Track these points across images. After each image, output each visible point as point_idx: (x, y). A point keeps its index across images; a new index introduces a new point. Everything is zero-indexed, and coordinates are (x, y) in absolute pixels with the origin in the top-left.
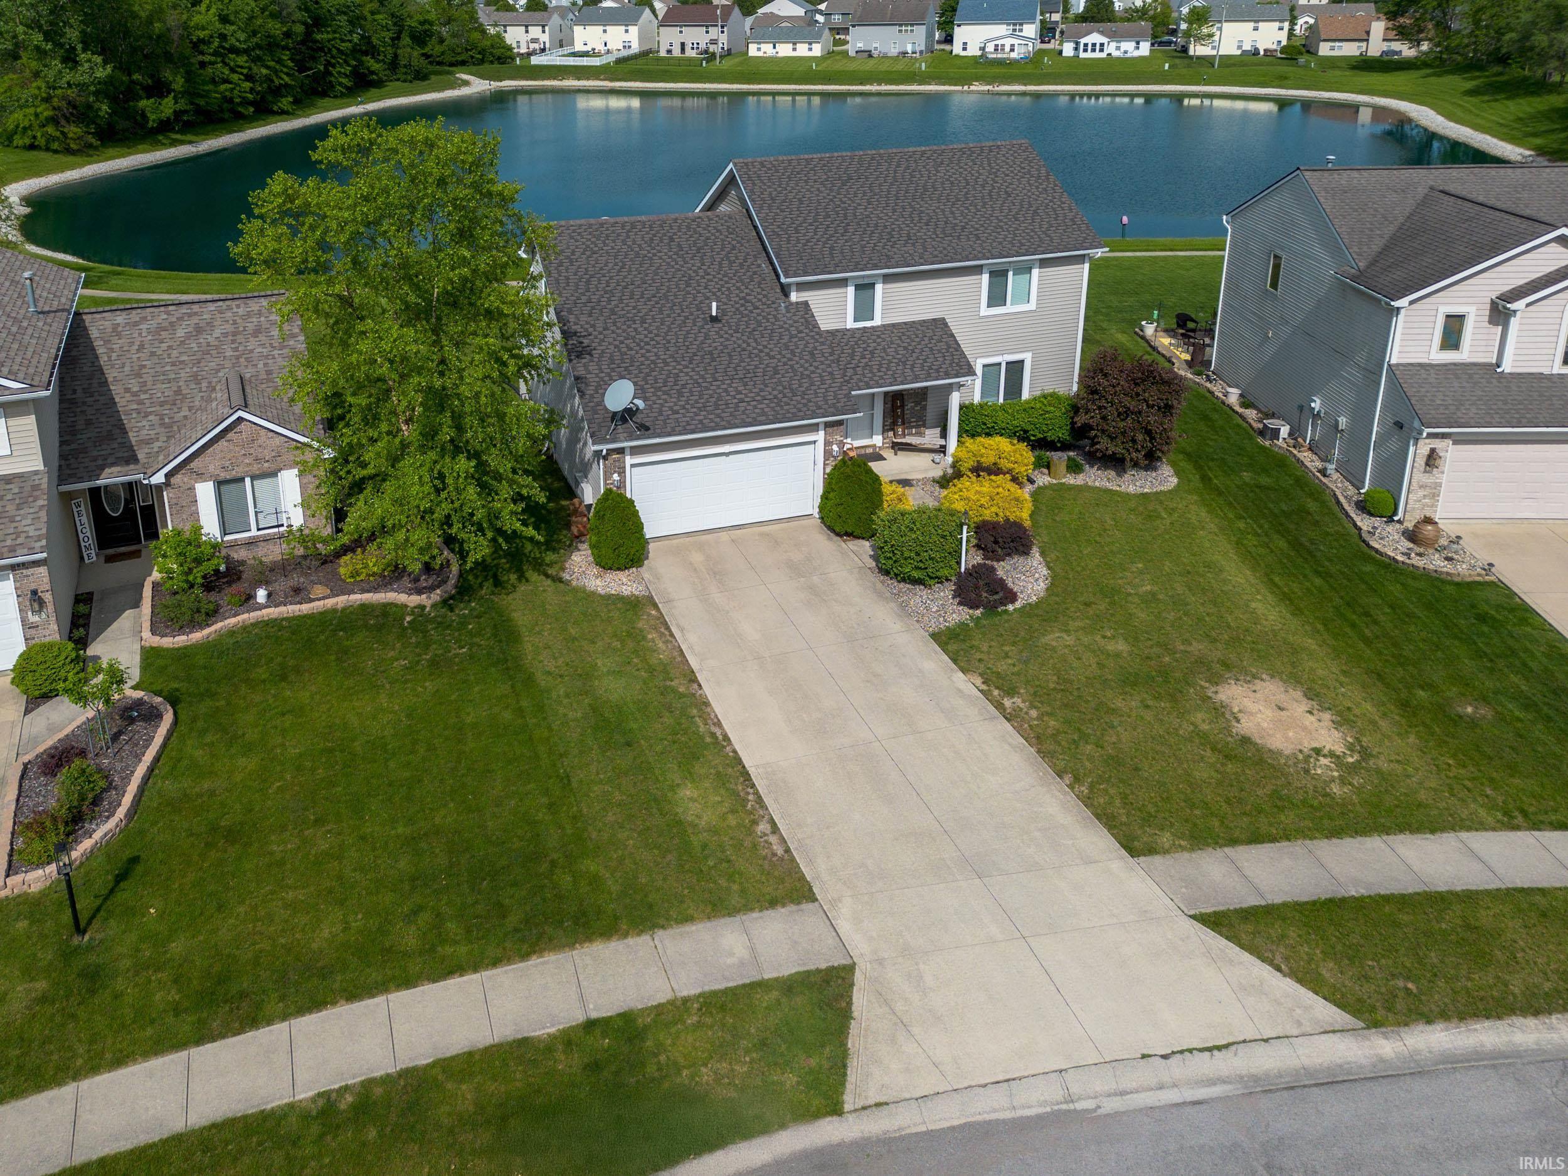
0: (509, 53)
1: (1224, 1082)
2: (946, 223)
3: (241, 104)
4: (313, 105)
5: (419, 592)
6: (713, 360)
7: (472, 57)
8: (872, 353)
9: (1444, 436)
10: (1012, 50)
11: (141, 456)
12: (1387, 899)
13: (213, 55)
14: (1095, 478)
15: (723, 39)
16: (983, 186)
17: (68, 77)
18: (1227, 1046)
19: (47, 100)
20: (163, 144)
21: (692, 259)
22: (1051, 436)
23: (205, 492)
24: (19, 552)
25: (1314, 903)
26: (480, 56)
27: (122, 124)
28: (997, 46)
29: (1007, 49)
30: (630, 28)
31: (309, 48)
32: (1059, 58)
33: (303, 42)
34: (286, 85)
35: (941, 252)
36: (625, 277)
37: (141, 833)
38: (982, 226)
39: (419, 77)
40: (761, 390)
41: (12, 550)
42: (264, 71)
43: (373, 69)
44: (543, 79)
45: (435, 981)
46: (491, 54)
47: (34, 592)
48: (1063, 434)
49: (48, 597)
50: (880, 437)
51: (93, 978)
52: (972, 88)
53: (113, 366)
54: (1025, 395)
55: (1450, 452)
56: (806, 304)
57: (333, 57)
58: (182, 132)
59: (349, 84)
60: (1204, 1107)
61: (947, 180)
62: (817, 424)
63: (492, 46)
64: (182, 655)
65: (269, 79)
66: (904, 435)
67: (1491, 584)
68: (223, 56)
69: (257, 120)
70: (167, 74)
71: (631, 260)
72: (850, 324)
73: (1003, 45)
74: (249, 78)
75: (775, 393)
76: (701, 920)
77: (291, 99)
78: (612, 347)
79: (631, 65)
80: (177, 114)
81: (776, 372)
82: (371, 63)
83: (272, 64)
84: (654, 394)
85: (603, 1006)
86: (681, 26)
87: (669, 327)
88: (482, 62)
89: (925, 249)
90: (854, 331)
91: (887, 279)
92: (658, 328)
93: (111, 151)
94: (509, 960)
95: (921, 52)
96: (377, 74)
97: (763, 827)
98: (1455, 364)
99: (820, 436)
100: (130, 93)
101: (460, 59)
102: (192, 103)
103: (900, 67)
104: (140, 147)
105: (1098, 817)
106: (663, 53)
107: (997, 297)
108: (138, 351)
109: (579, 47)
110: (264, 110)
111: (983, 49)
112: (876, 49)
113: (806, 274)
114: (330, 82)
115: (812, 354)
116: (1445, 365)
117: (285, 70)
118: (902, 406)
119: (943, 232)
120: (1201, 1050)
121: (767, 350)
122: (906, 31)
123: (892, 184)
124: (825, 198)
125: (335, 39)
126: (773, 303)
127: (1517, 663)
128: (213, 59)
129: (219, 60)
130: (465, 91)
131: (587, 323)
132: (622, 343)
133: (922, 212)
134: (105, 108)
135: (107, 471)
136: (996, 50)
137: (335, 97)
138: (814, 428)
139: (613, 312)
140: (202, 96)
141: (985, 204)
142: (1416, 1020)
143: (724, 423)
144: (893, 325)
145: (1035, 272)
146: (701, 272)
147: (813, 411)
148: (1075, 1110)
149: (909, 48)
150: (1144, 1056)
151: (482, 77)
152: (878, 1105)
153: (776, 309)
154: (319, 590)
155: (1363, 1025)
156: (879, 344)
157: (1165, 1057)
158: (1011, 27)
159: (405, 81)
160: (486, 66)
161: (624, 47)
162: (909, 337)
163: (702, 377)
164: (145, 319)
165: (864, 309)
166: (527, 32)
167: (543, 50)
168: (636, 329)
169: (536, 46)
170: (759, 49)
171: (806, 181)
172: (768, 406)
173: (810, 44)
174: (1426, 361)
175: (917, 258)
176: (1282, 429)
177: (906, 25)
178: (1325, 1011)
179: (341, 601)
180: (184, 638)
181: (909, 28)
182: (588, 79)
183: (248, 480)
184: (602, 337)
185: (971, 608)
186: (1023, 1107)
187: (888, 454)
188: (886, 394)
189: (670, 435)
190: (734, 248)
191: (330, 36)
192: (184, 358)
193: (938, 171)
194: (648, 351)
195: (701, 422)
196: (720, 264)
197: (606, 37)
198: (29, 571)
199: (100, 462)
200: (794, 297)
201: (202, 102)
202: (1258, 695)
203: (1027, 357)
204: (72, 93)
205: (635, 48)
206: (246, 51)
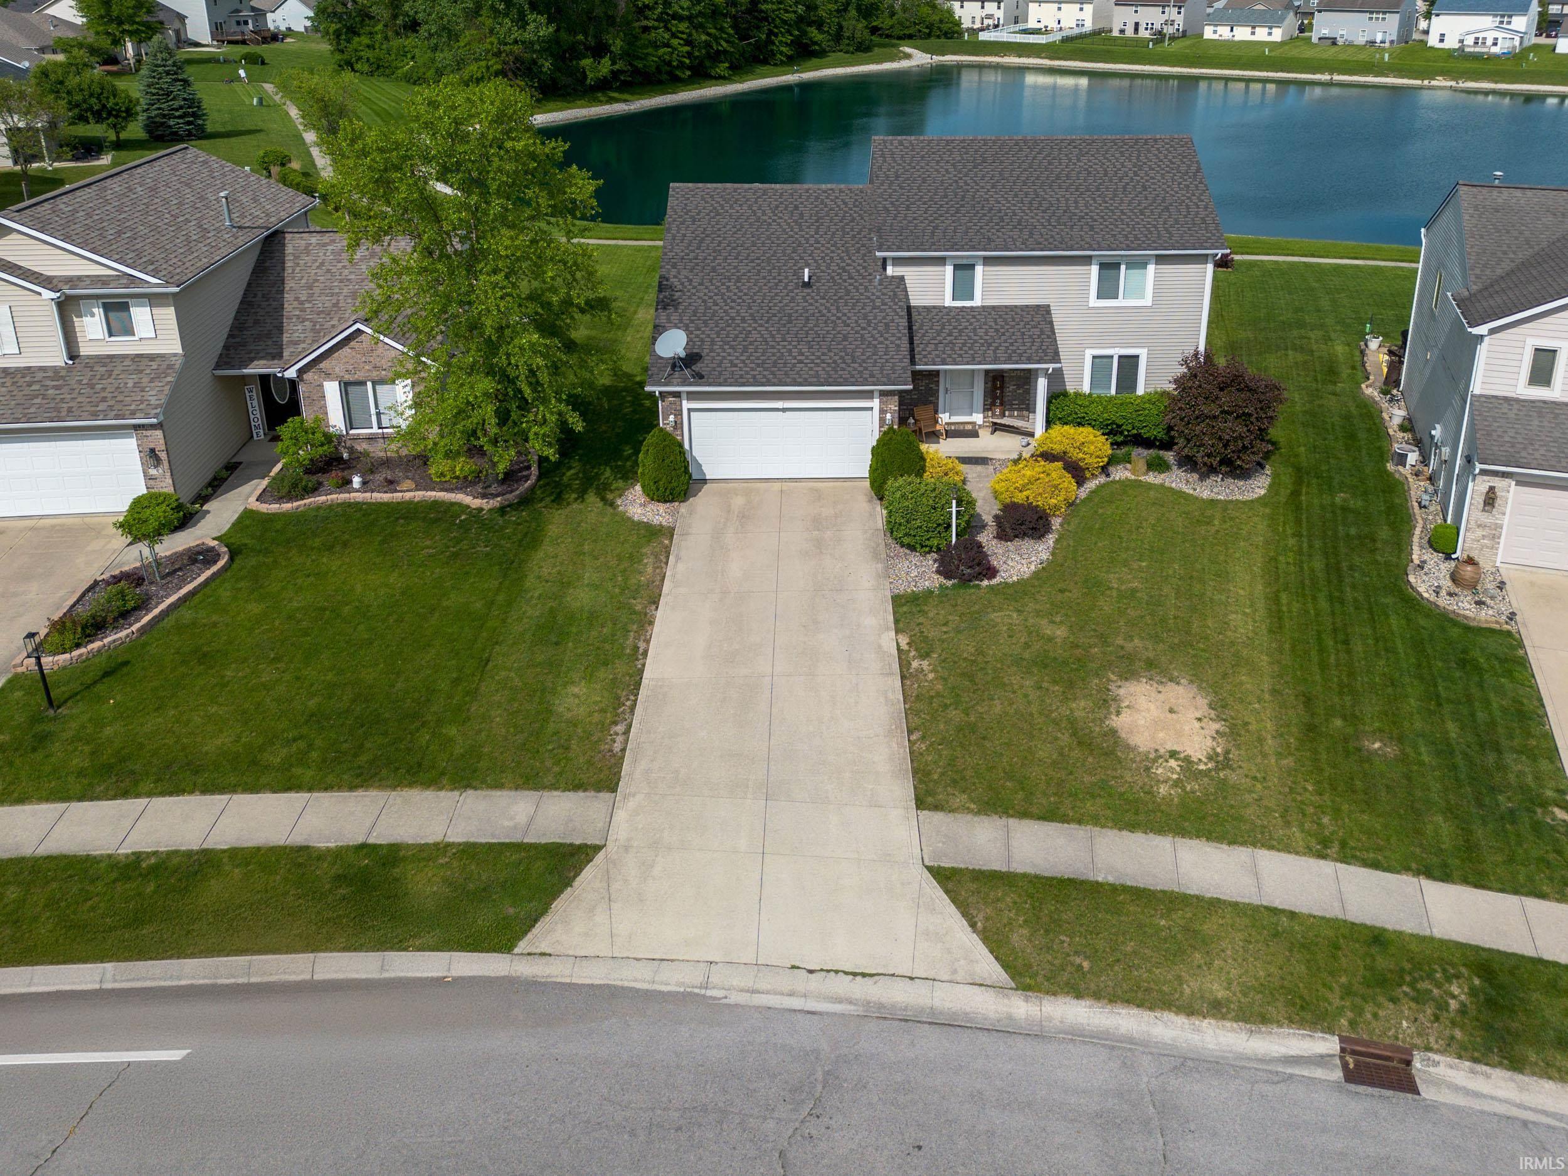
0: (956, 28)
1: (851, 1003)
2: (1065, 211)
3: (677, 67)
4: (752, 72)
5: (484, 496)
6: (790, 322)
7: (920, 31)
8: (961, 331)
9: (1504, 475)
10: (1495, 44)
11: (286, 354)
12: (1126, 889)
13: (656, 20)
14: (1177, 480)
15: (1180, 20)
16: (1121, 179)
17: (516, 34)
18: (872, 975)
19: (498, 54)
20: (601, 101)
21: (809, 227)
22: (1146, 433)
23: (332, 390)
24: (138, 415)
25: (1052, 878)
26: (927, 31)
27: (564, 80)
28: (1477, 39)
29: (1489, 42)
30: (1085, 6)
31: (756, 18)
32: (1552, 55)
33: (749, 11)
34: (725, 52)
35: (1046, 240)
36: (738, 239)
37: (144, 645)
38: (1102, 217)
39: (862, 49)
40: (824, 354)
41: (133, 414)
42: (704, 37)
43: (816, 39)
44: (985, 55)
45: (275, 792)
46: (939, 28)
47: (152, 451)
48: (1158, 433)
49: (163, 456)
50: (981, 416)
51: (43, 739)
52: (1434, 83)
53: (293, 278)
54: (1140, 391)
55: (1511, 493)
56: (902, 278)
57: (776, 27)
58: (620, 90)
59: (790, 53)
60: (816, 1017)
61: (1086, 170)
62: (872, 392)
63: (941, 21)
64: (270, 518)
65: (708, 45)
66: (1003, 415)
67: (1509, 634)
68: (666, 22)
69: (693, 83)
70: (608, 38)
71: (750, 224)
72: (948, 302)
73: (1484, 39)
74: (688, 43)
75: (837, 358)
76: (510, 789)
77: (727, 65)
78: (700, 301)
79: (1078, 45)
80: (615, 74)
81: (845, 338)
82: (813, 32)
83: (713, 31)
84: (721, 347)
85: (382, 836)
86: (1137, 6)
87: (760, 288)
88: (929, 35)
89: (1031, 234)
90: (950, 309)
91: (988, 261)
92: (749, 288)
93: (551, 105)
94: (340, 788)
95: (1392, 42)
96: (819, 45)
97: (620, 728)
98: (1545, 402)
99: (876, 403)
100: (574, 52)
101: (907, 32)
102: (631, 64)
103: (1362, 57)
104: (579, 103)
105: (915, 772)
106: (1116, 33)
107: (1108, 290)
108: (318, 267)
109: (1032, 24)
110: (700, 74)
111: (1461, 41)
112: (1342, 36)
113: (899, 249)
114: (772, 51)
115: (887, 325)
116: (1533, 402)
117: (724, 36)
118: (1002, 388)
119: (1058, 221)
120: (846, 973)
121: (844, 318)
122: (1377, 19)
123: (1025, 170)
124: (950, 178)
125: (779, 9)
126: (870, 275)
127: (1465, 711)
128: (656, 24)
129: (662, 25)
130: (904, 64)
131: (686, 277)
132: (711, 298)
133: (1045, 199)
134: (547, 65)
135: (256, 362)
136: (1476, 43)
137: (775, 65)
138: (869, 395)
139: (714, 270)
140: (641, 59)
141: (1115, 195)
142: (1068, 993)
143: (775, 380)
144: (994, 308)
145: (1151, 268)
146: (812, 241)
147: (866, 379)
148: (704, 996)
149: (1379, 38)
150: (793, 967)
151: (925, 50)
152: (543, 954)
153: (870, 281)
154: (408, 484)
155: (1013, 985)
156: (971, 324)
157: (811, 972)
158: (1498, 19)
159: (847, 52)
160: (933, 40)
161: (1078, 25)
162: (1005, 320)
163: (773, 336)
164: (333, 241)
165: (963, 288)
166: (983, 7)
167: (996, 26)
168: (728, 287)
169: (990, 22)
170: (1215, 32)
171: (938, 162)
172: (824, 369)
173: (1271, 28)
174: (1513, 395)
175: (1018, 244)
176: (1410, 455)
177: (1378, 13)
178: (988, 966)
179: (419, 495)
180: (277, 506)
181: (1381, 16)
182: (1029, 56)
183: (369, 384)
184: (694, 291)
185: (945, 578)
186: (662, 983)
187: (985, 434)
188: (987, 372)
189: (720, 385)
190: (853, 220)
191: (775, 7)
192: (352, 277)
193: (1079, 160)
194: (732, 308)
195: (754, 377)
196: (834, 233)
197: (1060, 15)
198: (149, 433)
199: (252, 355)
200: (890, 271)
201: (639, 64)
202: (1160, 695)
203: (1143, 353)
204: (517, 49)
205: (1089, 26)
206: (690, 18)
